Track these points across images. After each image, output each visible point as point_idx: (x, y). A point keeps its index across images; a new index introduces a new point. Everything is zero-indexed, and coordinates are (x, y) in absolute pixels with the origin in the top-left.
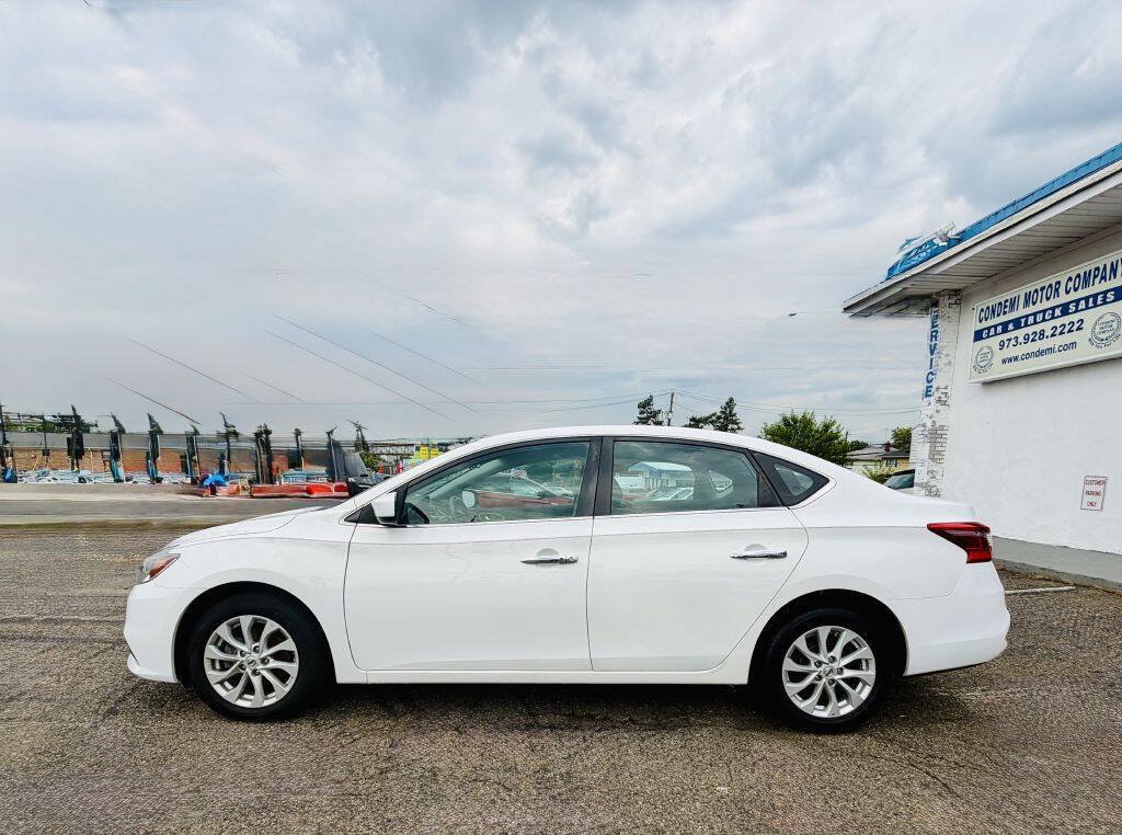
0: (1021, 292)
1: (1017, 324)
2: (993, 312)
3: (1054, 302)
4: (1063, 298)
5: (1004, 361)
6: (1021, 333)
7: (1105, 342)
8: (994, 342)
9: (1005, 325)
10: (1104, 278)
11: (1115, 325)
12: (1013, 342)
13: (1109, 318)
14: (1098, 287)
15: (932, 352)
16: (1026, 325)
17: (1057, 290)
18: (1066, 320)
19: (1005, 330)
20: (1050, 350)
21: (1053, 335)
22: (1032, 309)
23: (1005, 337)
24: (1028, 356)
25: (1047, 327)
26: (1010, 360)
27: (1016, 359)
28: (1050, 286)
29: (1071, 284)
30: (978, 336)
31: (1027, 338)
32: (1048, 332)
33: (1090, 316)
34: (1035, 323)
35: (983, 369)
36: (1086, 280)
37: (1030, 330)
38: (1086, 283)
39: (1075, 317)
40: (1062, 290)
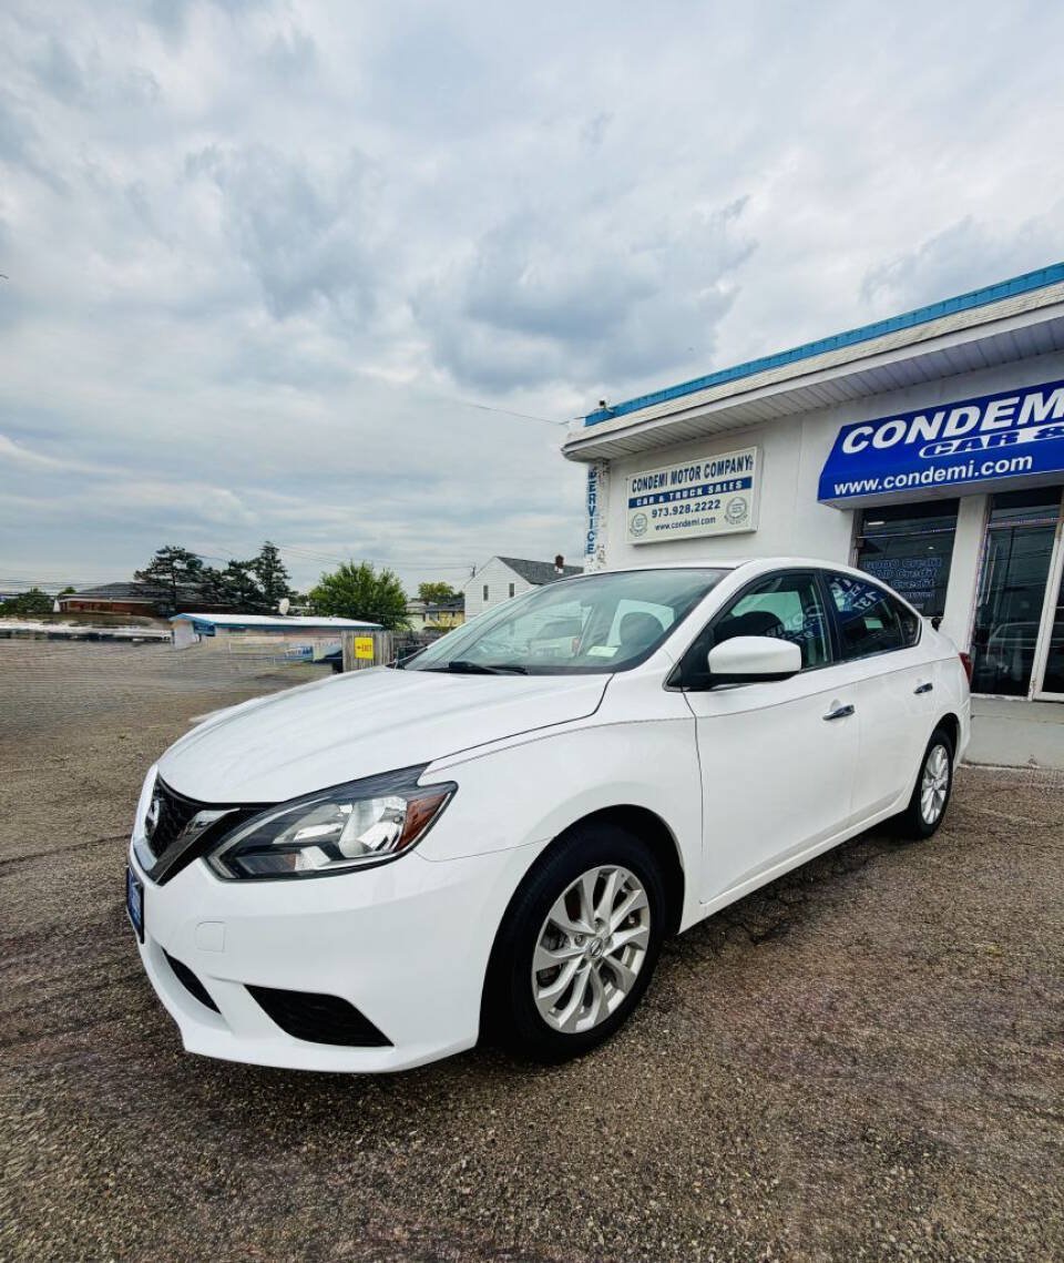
0: (668, 470)
1: (667, 496)
2: (645, 484)
3: (696, 483)
4: (703, 481)
5: (657, 528)
6: (670, 505)
7: (736, 520)
8: (648, 510)
9: (656, 498)
10: (733, 469)
11: (743, 507)
12: (664, 512)
13: (738, 501)
14: (728, 476)
15: (591, 514)
16: (674, 499)
17: (698, 473)
18: (706, 499)
19: (656, 501)
20: (695, 522)
21: (697, 510)
22: (677, 486)
23: (657, 507)
24: (677, 525)
25: (692, 502)
26: (662, 527)
27: (668, 527)
28: (692, 469)
29: (708, 470)
30: (633, 503)
31: (675, 510)
32: (693, 507)
33: (725, 498)
34: (682, 498)
35: (639, 533)
36: (721, 468)
37: (678, 503)
38: (720, 471)
39: (713, 498)
40: (702, 473)
